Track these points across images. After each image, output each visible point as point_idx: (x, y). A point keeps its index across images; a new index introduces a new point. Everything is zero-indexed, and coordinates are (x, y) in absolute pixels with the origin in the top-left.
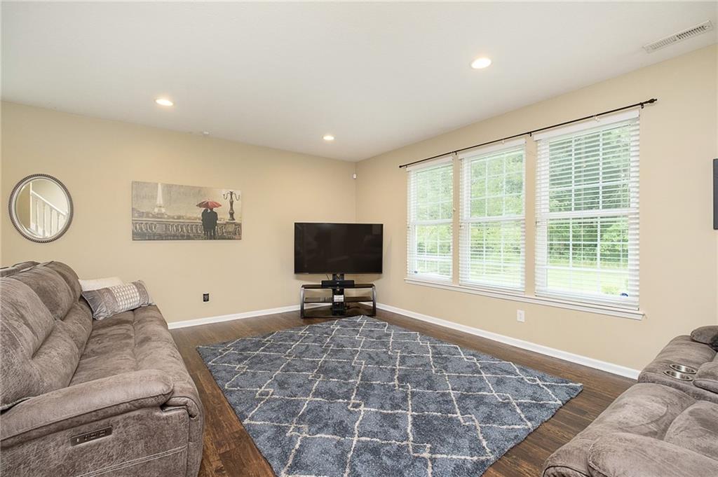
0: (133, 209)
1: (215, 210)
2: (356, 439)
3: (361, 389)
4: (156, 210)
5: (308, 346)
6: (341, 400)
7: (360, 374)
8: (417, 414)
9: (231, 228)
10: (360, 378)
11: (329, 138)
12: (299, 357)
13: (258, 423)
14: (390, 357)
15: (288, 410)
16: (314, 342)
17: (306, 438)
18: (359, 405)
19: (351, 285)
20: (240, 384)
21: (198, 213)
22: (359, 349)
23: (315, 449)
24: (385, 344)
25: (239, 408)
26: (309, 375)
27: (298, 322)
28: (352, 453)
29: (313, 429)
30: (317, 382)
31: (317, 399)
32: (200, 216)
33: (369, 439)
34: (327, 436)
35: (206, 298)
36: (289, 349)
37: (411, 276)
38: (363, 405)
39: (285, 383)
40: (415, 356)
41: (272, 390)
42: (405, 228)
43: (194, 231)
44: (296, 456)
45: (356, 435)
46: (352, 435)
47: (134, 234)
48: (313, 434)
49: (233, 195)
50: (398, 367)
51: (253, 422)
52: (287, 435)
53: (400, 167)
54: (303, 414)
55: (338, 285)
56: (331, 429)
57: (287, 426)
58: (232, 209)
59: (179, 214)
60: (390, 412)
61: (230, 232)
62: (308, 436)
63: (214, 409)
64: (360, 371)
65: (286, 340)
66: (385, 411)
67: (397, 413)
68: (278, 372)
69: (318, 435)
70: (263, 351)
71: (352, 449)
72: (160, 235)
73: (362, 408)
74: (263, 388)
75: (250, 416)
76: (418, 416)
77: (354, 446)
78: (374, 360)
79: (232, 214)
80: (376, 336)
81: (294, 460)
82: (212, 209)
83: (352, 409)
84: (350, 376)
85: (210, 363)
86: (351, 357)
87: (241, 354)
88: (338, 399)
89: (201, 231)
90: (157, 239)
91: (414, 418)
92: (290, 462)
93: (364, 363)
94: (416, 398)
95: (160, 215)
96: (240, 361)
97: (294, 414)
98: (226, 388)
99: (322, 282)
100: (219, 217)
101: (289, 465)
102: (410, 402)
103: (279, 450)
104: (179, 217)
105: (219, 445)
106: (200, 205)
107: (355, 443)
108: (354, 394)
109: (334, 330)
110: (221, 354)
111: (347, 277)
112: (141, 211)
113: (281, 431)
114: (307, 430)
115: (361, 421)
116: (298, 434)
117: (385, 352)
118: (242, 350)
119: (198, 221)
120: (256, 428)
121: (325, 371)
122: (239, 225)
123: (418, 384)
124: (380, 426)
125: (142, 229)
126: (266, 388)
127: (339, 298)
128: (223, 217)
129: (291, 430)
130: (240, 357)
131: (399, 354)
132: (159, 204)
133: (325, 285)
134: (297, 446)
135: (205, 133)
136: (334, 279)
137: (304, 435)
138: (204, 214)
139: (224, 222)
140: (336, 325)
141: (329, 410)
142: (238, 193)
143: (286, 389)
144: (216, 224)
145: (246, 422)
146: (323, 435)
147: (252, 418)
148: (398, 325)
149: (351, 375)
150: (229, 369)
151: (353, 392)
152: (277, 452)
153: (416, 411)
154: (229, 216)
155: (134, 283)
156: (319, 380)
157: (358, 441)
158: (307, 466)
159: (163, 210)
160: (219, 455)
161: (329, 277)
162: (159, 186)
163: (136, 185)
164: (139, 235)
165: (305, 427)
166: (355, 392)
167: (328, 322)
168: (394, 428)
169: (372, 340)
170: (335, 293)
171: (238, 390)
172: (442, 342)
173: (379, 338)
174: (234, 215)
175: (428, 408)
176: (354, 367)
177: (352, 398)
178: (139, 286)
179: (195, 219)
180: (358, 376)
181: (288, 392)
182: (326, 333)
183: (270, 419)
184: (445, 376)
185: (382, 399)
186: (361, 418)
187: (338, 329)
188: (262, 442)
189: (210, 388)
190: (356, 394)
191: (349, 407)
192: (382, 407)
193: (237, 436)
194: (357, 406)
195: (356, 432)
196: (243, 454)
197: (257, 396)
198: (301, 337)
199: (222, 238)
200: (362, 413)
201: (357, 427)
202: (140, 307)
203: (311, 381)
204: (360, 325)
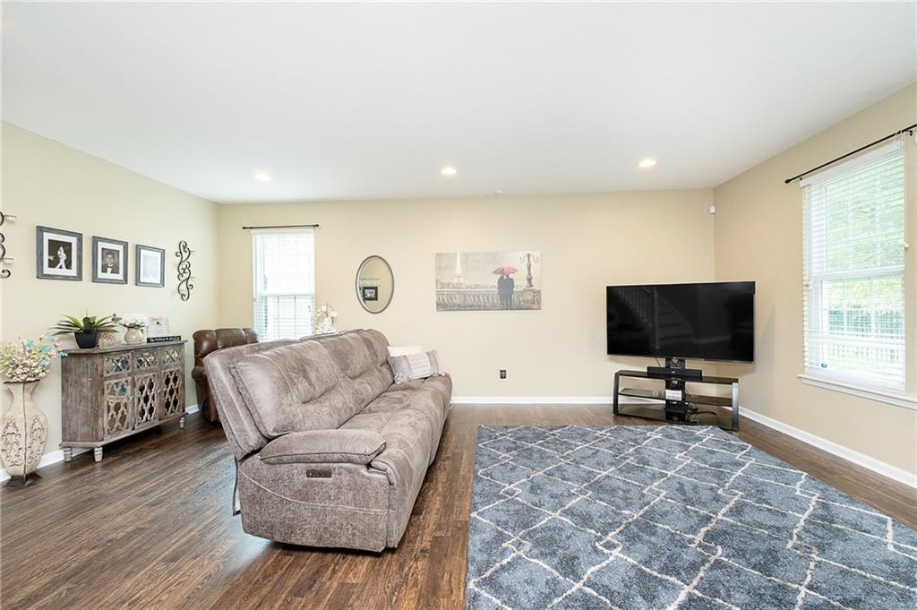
0: (437, 281)
1: (511, 276)
2: (578, 585)
3: (632, 527)
4: (456, 280)
5: (598, 451)
6: (593, 531)
7: (646, 508)
8: (700, 595)
9: (529, 297)
10: (642, 512)
11: (647, 163)
12: (577, 463)
13: (483, 520)
14: (717, 499)
15: (524, 518)
16: (610, 448)
17: (520, 557)
18: (614, 546)
19: (698, 377)
20: (493, 474)
21: (493, 281)
22: (669, 474)
23: (520, 574)
24: (720, 477)
25: (477, 499)
26: (573, 487)
27: (608, 418)
28: (560, 599)
29: (535, 551)
30: (579, 499)
31: (565, 519)
32: (496, 284)
33: (595, 594)
34: (545, 566)
35: (503, 375)
36: (570, 449)
37: (812, 371)
38: (619, 549)
39: (539, 488)
40: (769, 510)
41: (521, 491)
42: (799, 287)
43: (491, 301)
44: (496, 571)
45: (582, 581)
46: (577, 578)
47: (438, 305)
48: (532, 557)
49: (531, 257)
50: (720, 517)
51: (479, 518)
52: (503, 545)
53: (787, 181)
54: (534, 530)
55: (673, 375)
56: (556, 560)
57: (509, 536)
58: (530, 274)
59: (475, 283)
60: (655, 573)
61: (528, 301)
62: (524, 556)
63: (456, 492)
64: (649, 503)
65: (573, 438)
66: (648, 570)
67: (667, 580)
68: (540, 473)
69: (536, 561)
70: (540, 445)
71: (565, 595)
72: (459, 305)
73: (616, 552)
74: (512, 485)
75: (480, 510)
76: (701, 599)
77: (569, 592)
78: (684, 494)
79: (529, 280)
80: (714, 461)
81: (491, 575)
82: (507, 276)
83: (601, 548)
84: (629, 505)
85: (480, 445)
86: (648, 481)
87: (515, 443)
88: (591, 528)
89: (497, 301)
90: (457, 310)
91: (691, 598)
92: (487, 574)
93: (662, 495)
94: (718, 573)
95: (459, 286)
96: (509, 450)
97: (526, 526)
98: (479, 474)
99: (648, 368)
100: (515, 284)
101: (483, 577)
102: (701, 574)
103: (485, 556)
104: (476, 287)
105: (439, 527)
106: (495, 272)
107: (574, 589)
108: (618, 530)
109: (649, 437)
110: (496, 437)
111: (691, 364)
112: (443, 281)
113: (500, 538)
114: (528, 549)
115: (603, 568)
116: (516, 549)
117: (712, 489)
118: (518, 439)
119: (494, 289)
120: (479, 525)
121: (598, 488)
122: (539, 292)
123: (740, 553)
124: (626, 586)
125: (443, 300)
126: (516, 486)
127: (675, 395)
128: (520, 283)
129: (511, 542)
130: (512, 445)
131: (736, 498)
132: (458, 275)
133: (652, 373)
134: (504, 562)
135: (499, 192)
136: (668, 367)
137: (521, 553)
138: (500, 281)
139: (521, 290)
140: (657, 433)
141: (568, 538)
142: (536, 254)
143: (536, 494)
144: (513, 292)
145: (474, 514)
146: (541, 563)
147: (481, 514)
148: (770, 453)
149: (631, 504)
150: (493, 456)
151: (618, 527)
152: (481, 557)
153: (703, 590)
154: (526, 282)
155: (428, 353)
156: (582, 497)
157: (580, 590)
158: (501, 587)
159: (462, 280)
160: (434, 537)
161: (661, 363)
162: (458, 255)
163: (439, 256)
164: (442, 306)
165: (528, 545)
166: (621, 528)
167: (648, 426)
168: (644, 597)
169: (703, 465)
170: (669, 386)
171: (488, 480)
172: (852, 502)
173: (718, 465)
174: (532, 281)
175: (729, 596)
176: (643, 495)
177: (611, 534)
178: (432, 356)
179: (492, 287)
180: (641, 508)
181: (536, 499)
182: (635, 441)
183: (498, 521)
184: (811, 559)
185: (657, 552)
186: (604, 564)
187: (656, 439)
188: (475, 541)
189: (466, 470)
190: (620, 532)
191: (597, 544)
192: (646, 563)
193: (459, 525)
194: (610, 546)
195: (585, 578)
196: (453, 545)
197: (501, 493)
198: (597, 437)
199: (520, 308)
200: (611, 558)
201: (592, 573)
202: (431, 376)
203: (571, 495)
204: (698, 439)
